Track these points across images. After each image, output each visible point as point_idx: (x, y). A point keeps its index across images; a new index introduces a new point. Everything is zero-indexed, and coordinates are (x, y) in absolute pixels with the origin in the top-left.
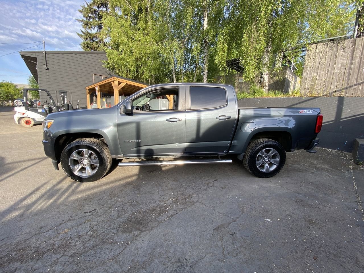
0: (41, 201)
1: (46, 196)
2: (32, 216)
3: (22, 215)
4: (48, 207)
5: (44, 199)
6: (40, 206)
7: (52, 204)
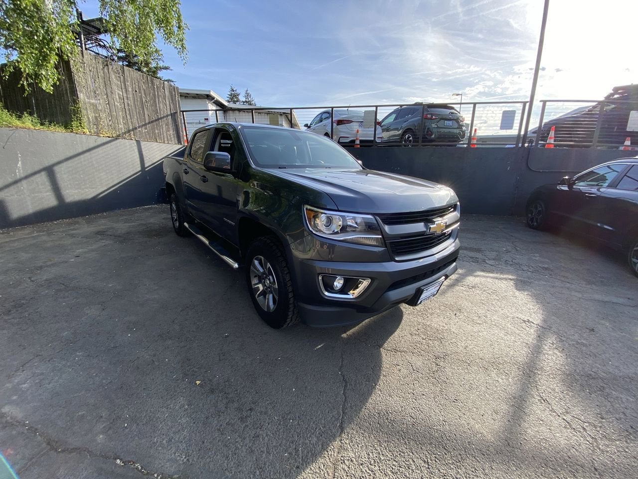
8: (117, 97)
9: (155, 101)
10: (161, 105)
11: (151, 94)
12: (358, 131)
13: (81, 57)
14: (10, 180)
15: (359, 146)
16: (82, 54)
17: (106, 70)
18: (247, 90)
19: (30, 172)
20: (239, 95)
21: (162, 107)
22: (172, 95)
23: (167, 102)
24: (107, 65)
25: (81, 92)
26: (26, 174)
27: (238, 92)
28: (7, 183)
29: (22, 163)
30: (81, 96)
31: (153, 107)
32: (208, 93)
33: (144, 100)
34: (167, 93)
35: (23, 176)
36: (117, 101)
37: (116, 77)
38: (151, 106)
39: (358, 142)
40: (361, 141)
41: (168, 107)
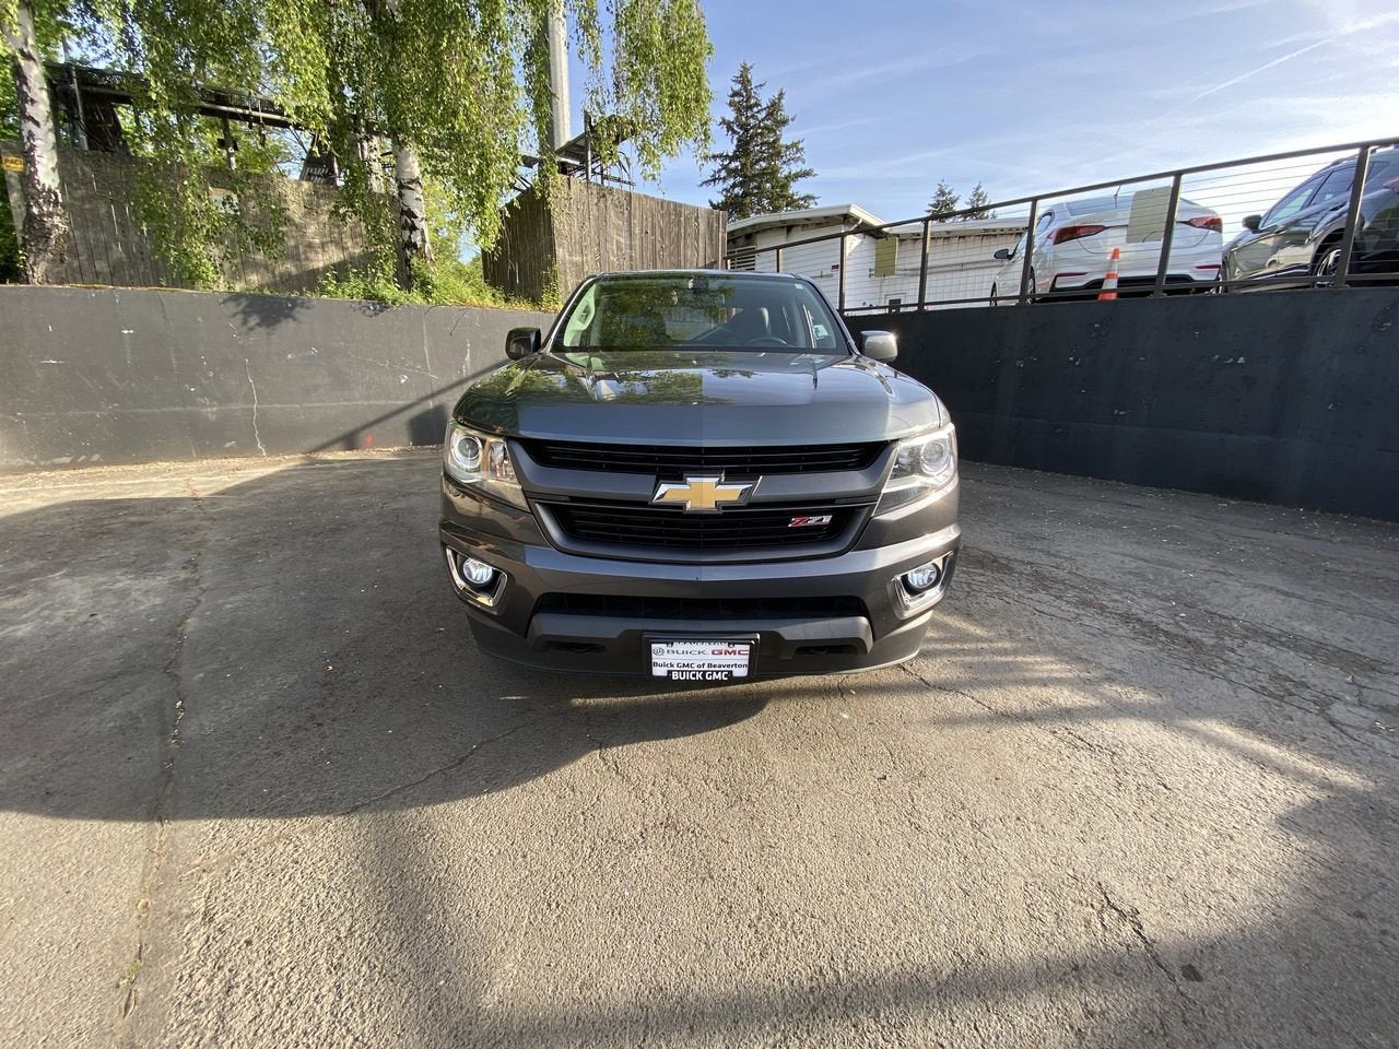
0: (1037, 675)
1: (1017, 675)
2: (1090, 662)
3: (1109, 679)
4: (1045, 653)
5: (1027, 675)
6: (1054, 667)
7: (1025, 654)
8: (615, 247)
9: (679, 246)
10: (689, 252)
11: (673, 235)
12: (1116, 254)
13: (566, 189)
14: (455, 379)
15: (1113, 296)
16: (569, 184)
17: (602, 205)
18: (979, 187)
19: (479, 369)
20: (955, 201)
21: (689, 254)
22: (712, 231)
23: (701, 245)
24: (604, 196)
25: (560, 245)
26: (474, 371)
27: (954, 194)
28: (450, 382)
29: (472, 356)
30: (560, 252)
31: (673, 259)
32: (845, 212)
33: (658, 246)
34: (702, 228)
35: (470, 374)
36: (613, 253)
37: (616, 213)
38: (671, 254)
39: (1112, 284)
40: (1122, 282)
41: (701, 254)
